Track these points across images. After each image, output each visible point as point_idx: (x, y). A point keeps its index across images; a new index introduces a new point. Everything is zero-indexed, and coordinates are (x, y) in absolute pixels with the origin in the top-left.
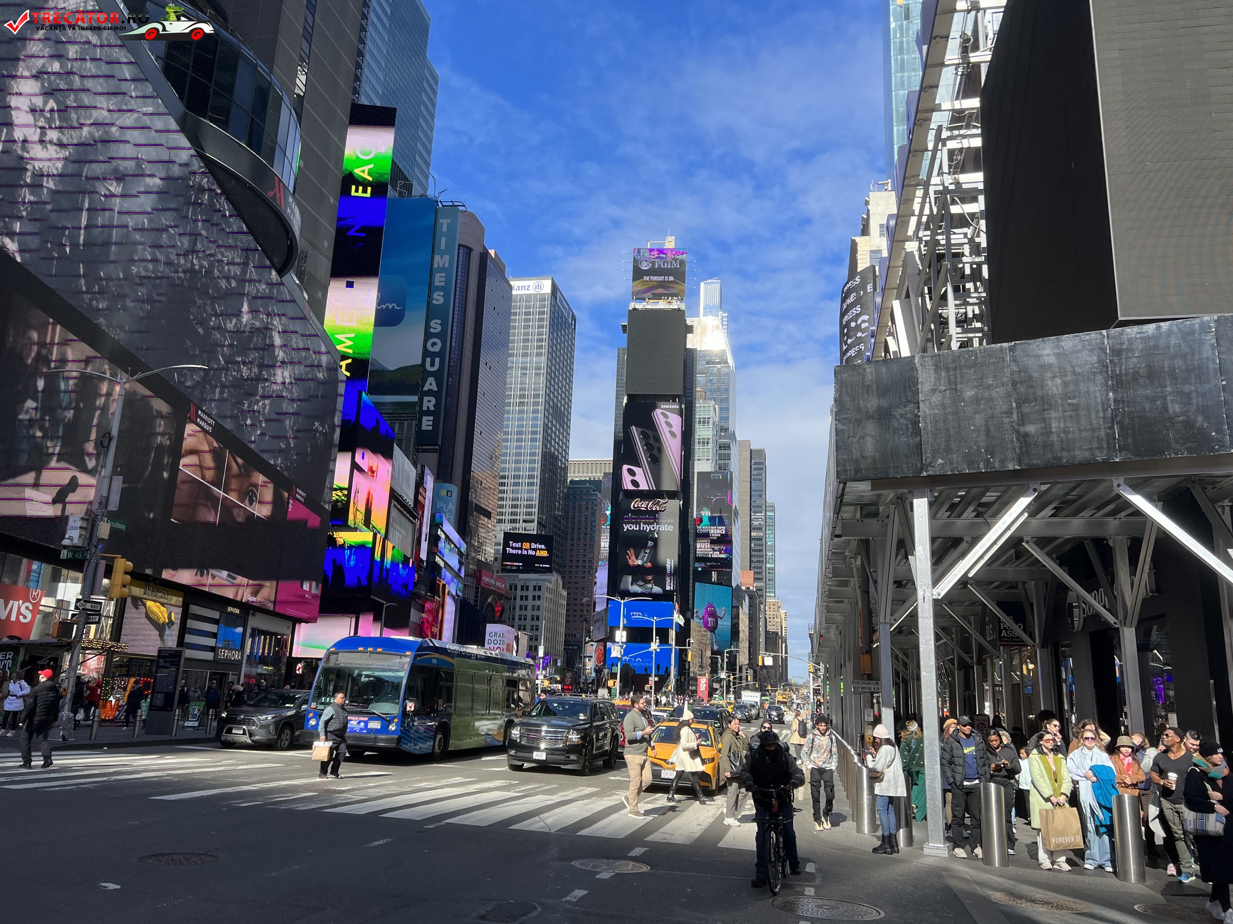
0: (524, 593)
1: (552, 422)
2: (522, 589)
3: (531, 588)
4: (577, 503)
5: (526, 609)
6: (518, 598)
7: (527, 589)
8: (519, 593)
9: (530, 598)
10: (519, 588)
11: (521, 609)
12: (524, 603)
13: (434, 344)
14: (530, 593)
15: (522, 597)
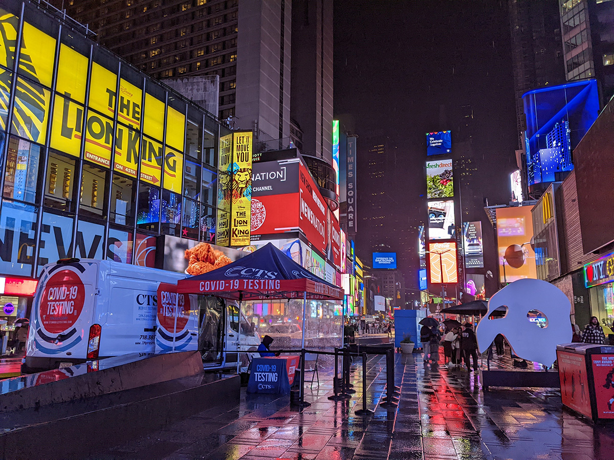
5: (387, 287)
7: (387, 278)
12: (385, 285)
13: (351, 193)
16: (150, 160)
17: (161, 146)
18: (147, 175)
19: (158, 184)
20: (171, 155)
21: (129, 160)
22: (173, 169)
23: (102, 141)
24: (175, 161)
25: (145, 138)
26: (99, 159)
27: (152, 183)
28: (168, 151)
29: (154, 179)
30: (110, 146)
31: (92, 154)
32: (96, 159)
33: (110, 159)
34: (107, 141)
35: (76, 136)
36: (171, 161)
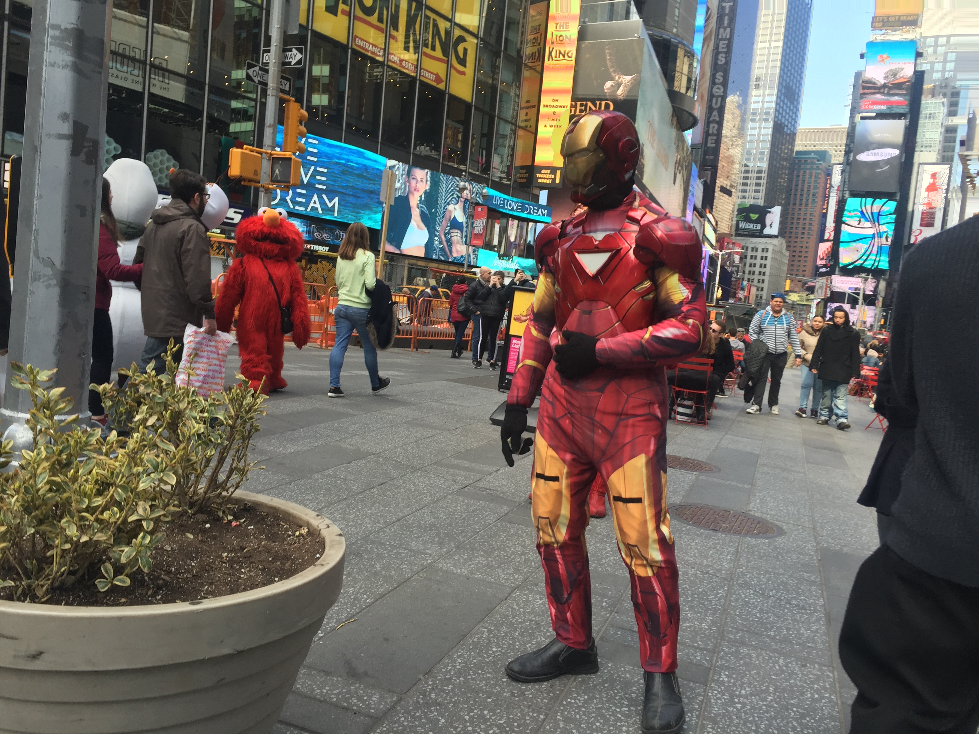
0: (754, 254)
1: (783, 101)
2: (752, 251)
3: (760, 250)
4: (802, 172)
5: (755, 266)
6: (749, 257)
7: (757, 251)
8: (750, 253)
9: (759, 258)
10: (750, 249)
11: (750, 266)
12: (753, 261)
14: (759, 254)
15: (752, 257)
16: (433, 48)
17: (448, 24)
18: (429, 72)
19: (442, 86)
20: (461, 39)
21: (407, 49)
22: (463, 62)
23: (374, 19)
24: (465, 50)
25: (429, 13)
26: (371, 48)
27: (434, 84)
28: (457, 32)
29: (438, 79)
30: (383, 26)
31: (362, 40)
32: (367, 47)
33: (383, 47)
34: (380, 20)
35: (343, 12)
36: (460, 49)
